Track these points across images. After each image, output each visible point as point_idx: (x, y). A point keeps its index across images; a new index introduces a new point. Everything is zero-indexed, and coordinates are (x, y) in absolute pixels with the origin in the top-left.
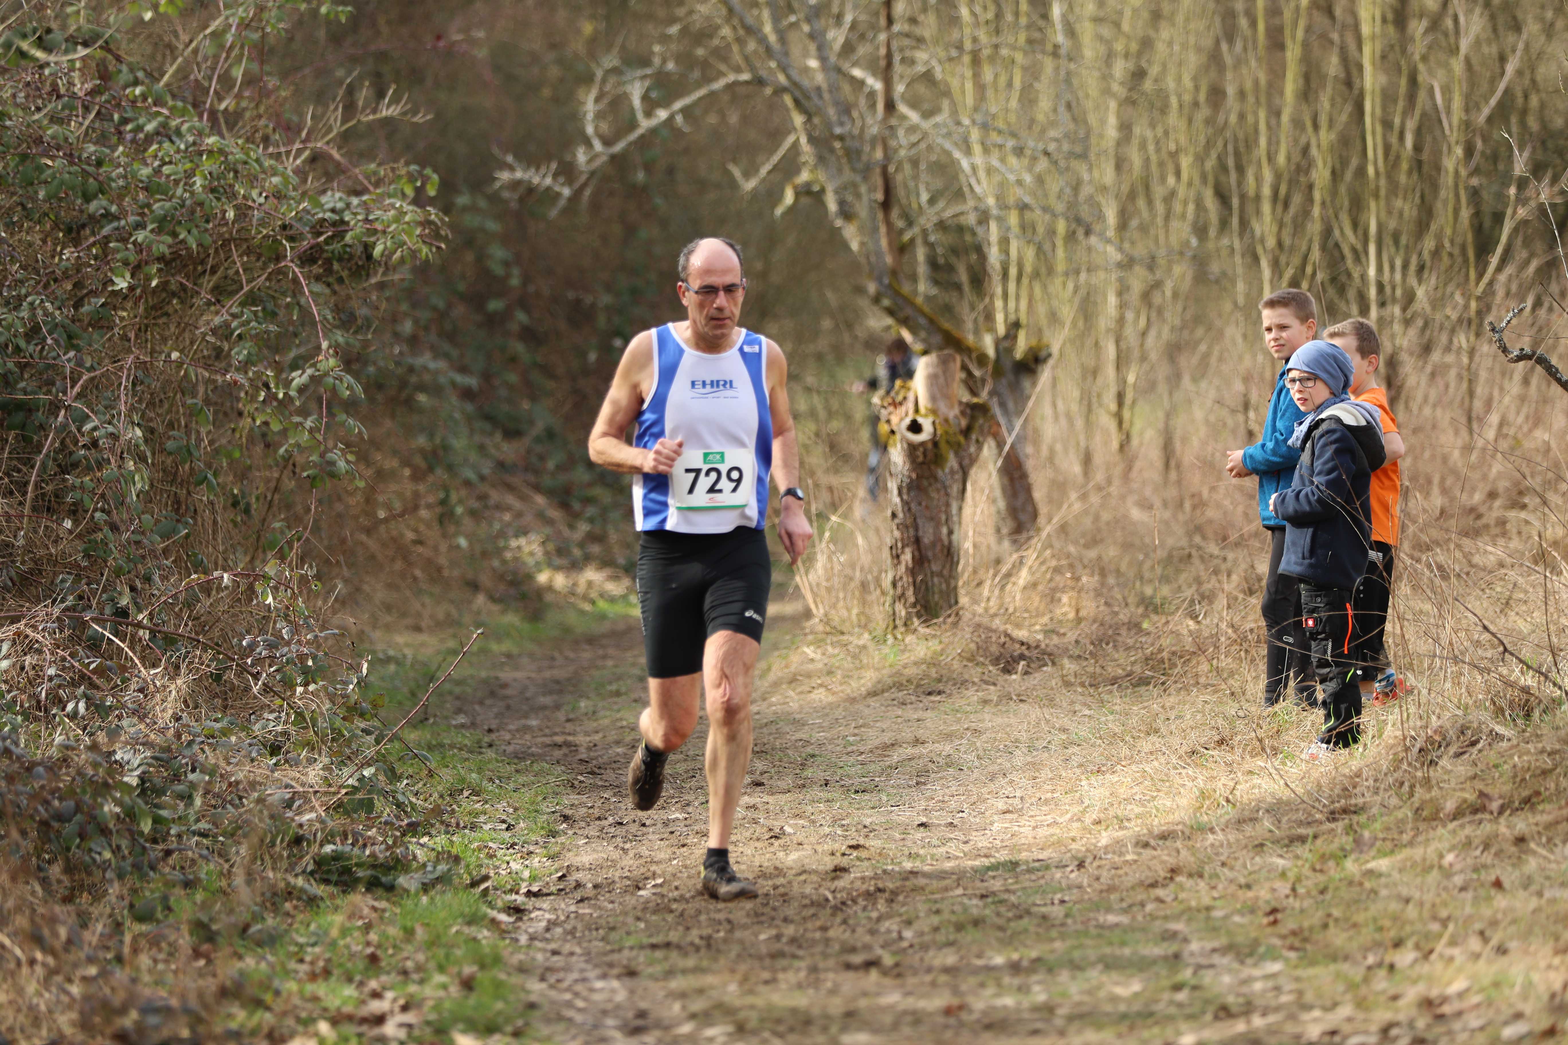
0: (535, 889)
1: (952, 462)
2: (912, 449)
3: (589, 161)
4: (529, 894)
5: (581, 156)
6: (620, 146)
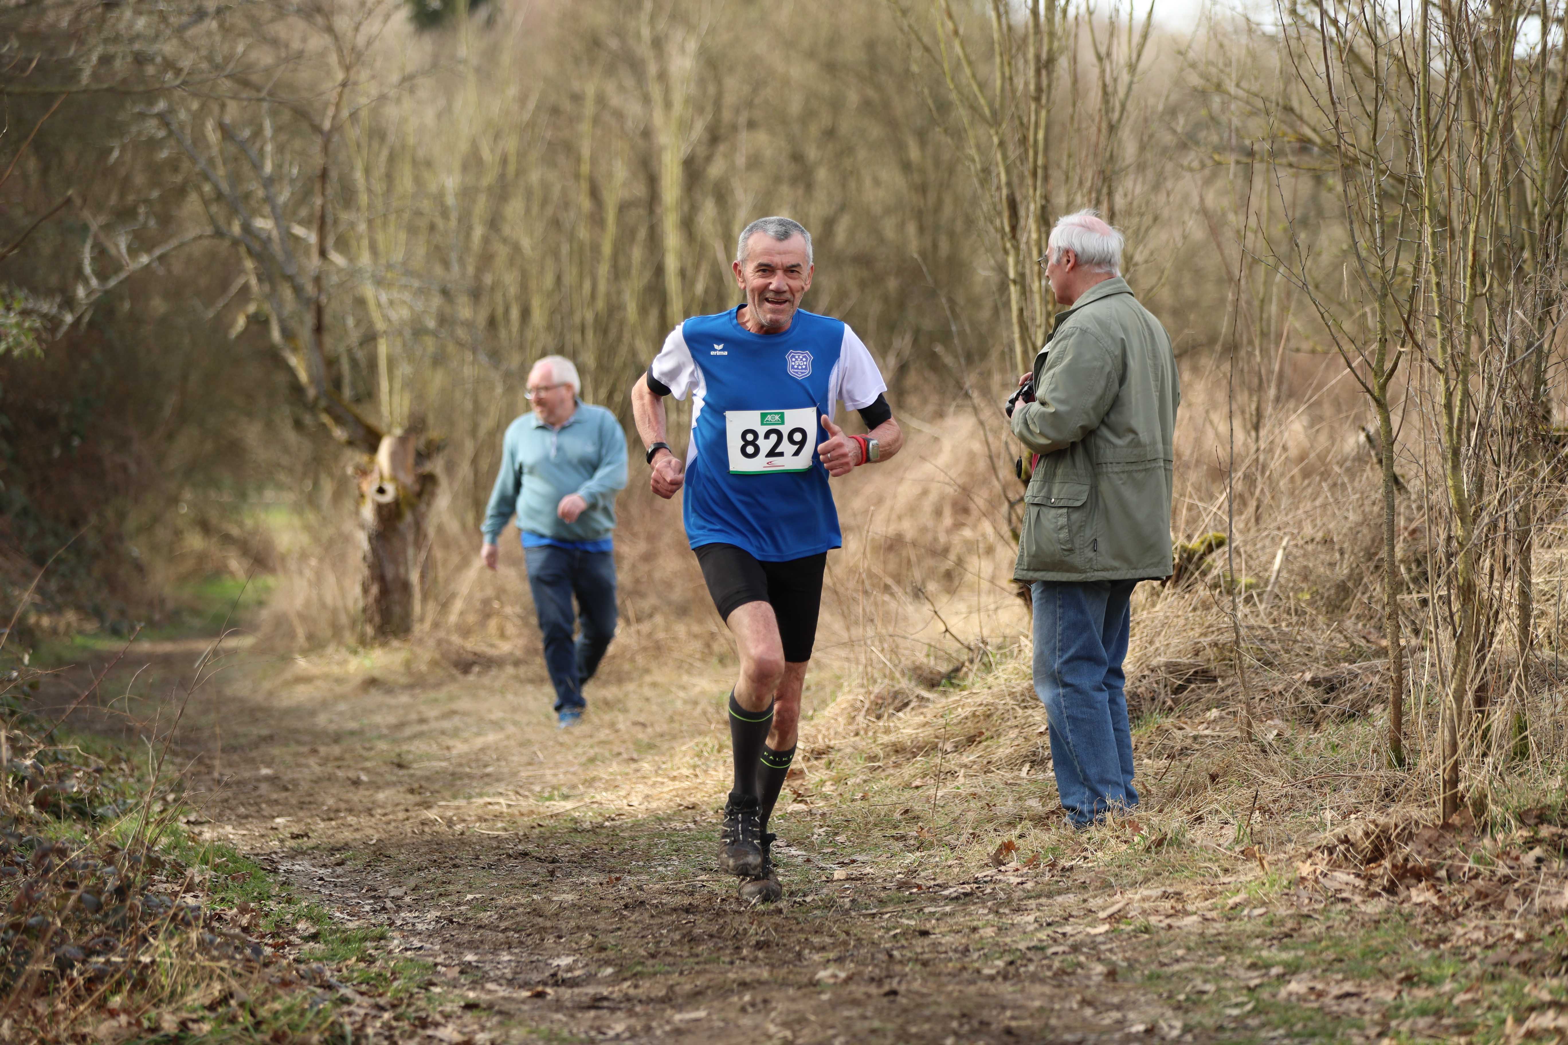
1: (408, 517)
2: (380, 508)
3: (88, 295)
5: (81, 292)
6: (112, 283)
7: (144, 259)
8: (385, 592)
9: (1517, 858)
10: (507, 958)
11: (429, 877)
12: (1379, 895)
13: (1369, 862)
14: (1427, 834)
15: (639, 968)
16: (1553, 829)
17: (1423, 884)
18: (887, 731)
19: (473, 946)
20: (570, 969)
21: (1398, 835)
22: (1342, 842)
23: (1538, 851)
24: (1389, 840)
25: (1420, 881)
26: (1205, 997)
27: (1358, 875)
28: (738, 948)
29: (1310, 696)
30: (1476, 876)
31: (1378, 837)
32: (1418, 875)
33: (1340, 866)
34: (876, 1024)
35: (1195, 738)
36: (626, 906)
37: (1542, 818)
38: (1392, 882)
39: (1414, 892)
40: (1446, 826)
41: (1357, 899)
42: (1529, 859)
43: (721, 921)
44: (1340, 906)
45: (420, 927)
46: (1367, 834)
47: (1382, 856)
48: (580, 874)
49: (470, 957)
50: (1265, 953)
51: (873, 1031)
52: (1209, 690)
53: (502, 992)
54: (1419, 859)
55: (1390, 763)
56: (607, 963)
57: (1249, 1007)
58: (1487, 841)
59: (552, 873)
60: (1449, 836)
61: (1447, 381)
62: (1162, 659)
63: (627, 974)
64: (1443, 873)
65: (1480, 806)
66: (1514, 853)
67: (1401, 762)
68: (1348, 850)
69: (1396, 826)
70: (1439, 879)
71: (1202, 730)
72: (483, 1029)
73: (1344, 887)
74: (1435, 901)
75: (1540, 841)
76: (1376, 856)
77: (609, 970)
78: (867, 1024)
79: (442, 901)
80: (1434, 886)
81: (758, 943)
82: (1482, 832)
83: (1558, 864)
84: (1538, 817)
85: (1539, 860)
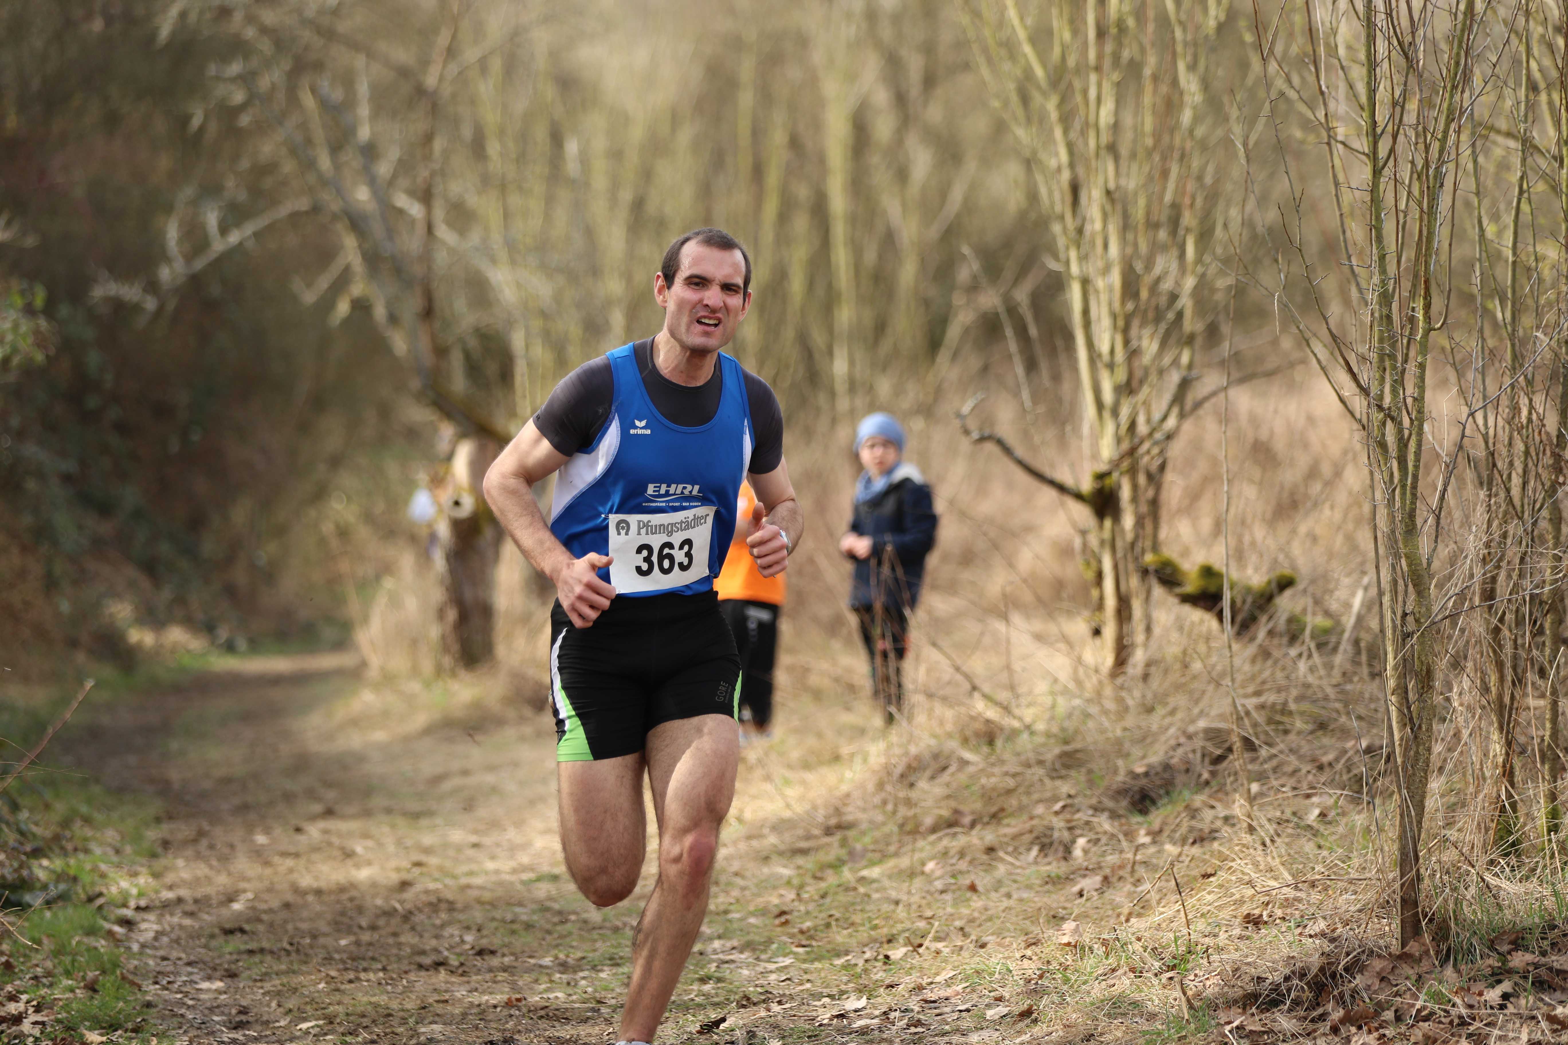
0: (143, 903)
1: (487, 536)
2: (456, 523)
3: (173, 278)
4: (138, 909)
5: (165, 274)
6: (199, 264)
7: (234, 238)
8: (463, 618)
9: (1481, 994)
14: (1378, 965)
16: (1529, 957)
17: (1366, 1027)
21: (1347, 965)
23: (1506, 986)
24: (1335, 973)
30: (1427, 1018)
31: (1322, 969)
37: (1518, 944)
38: (1334, 1025)
39: (1354, 1036)
40: (1403, 955)
42: (1493, 995)
54: (1367, 995)
58: (1448, 973)
60: (1404, 967)
61: (1400, 430)
62: (1202, 724)
64: (1390, 1014)
65: (1442, 932)
66: (1477, 988)
69: (1347, 955)
70: (1384, 1021)
75: (1510, 972)
80: (1378, 1029)
82: (1444, 962)
83: (1526, 1001)
84: (1511, 943)
85: (1505, 996)
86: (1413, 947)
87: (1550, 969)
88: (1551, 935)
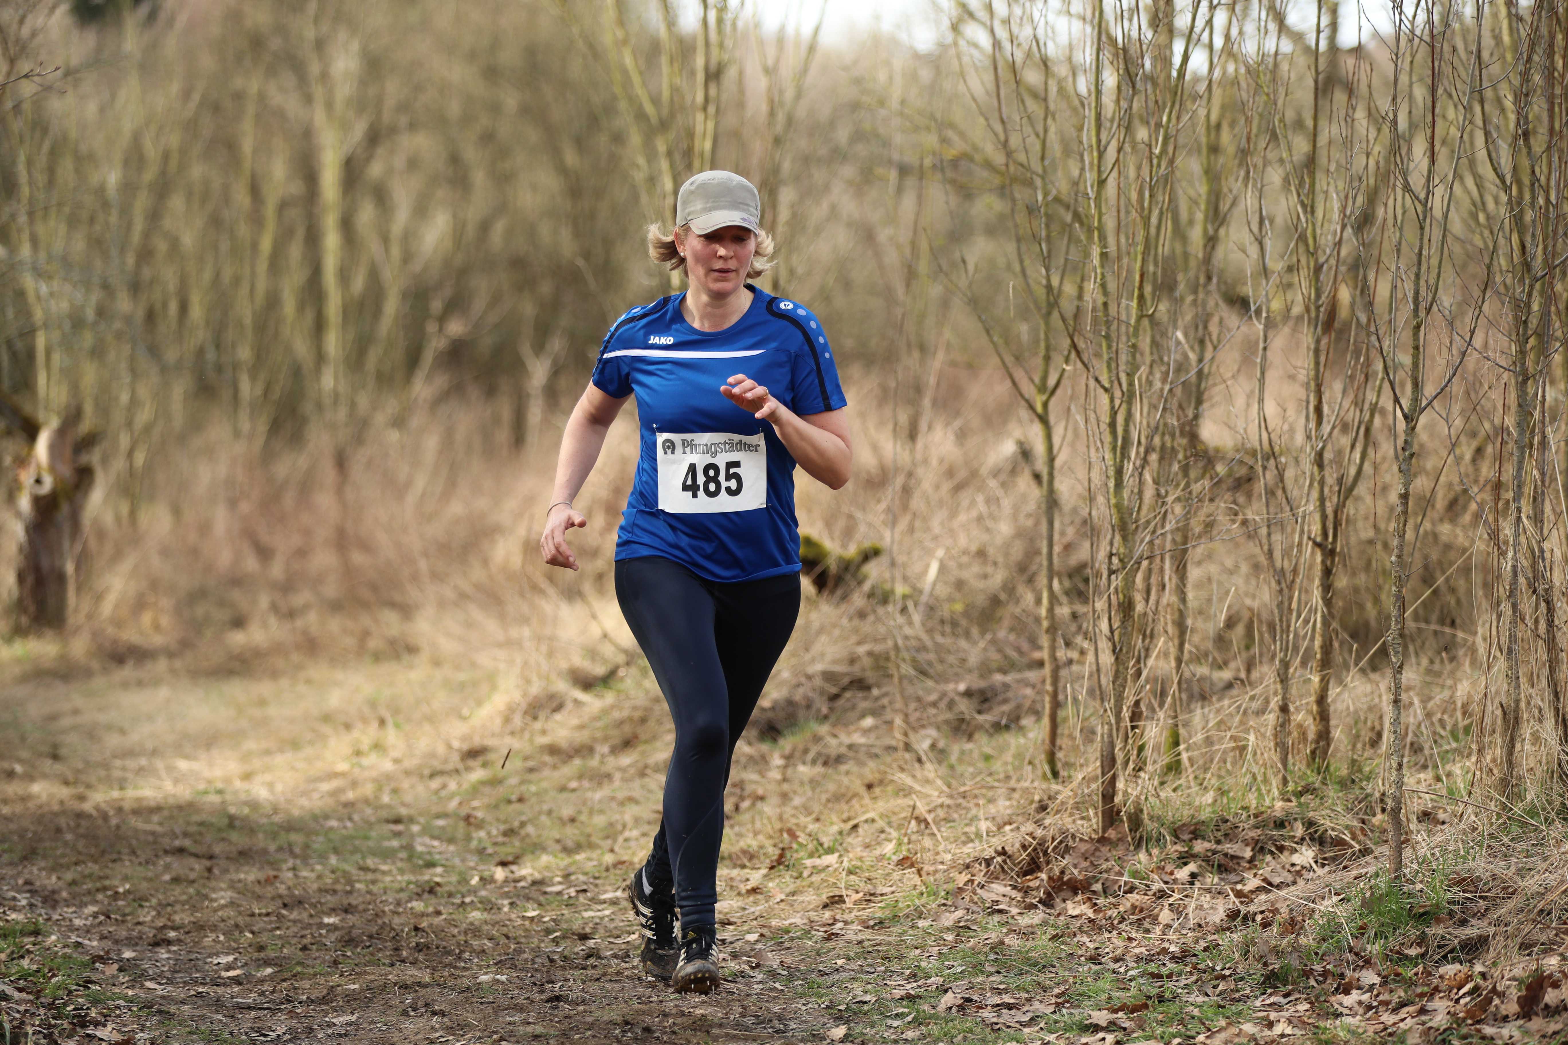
1: (65, 509)
2: (36, 499)
8: (40, 583)
9: (1172, 873)
10: (165, 956)
11: (87, 872)
12: (1036, 907)
13: (1026, 874)
14: (1083, 847)
15: (299, 969)
16: (1207, 845)
17: (1079, 897)
18: (544, 732)
19: (131, 942)
20: (229, 968)
21: (1055, 848)
22: (999, 854)
23: (1192, 867)
24: (1045, 853)
25: (1076, 894)
26: (866, 1008)
27: (1014, 888)
28: (397, 949)
29: (964, 706)
30: (1131, 890)
31: (1035, 849)
32: (1075, 888)
33: (997, 878)
34: (539, 1029)
35: (850, 747)
36: (285, 906)
37: (1196, 834)
38: (1048, 894)
39: (1069, 905)
40: (1102, 840)
41: (1014, 911)
42: (1183, 874)
43: (380, 922)
44: (997, 918)
45: (78, 922)
46: (1024, 847)
47: (1039, 869)
48: (237, 871)
49: (128, 954)
50: (923, 964)
51: (536, 1037)
52: (865, 699)
53: (160, 990)
54: (1076, 872)
55: (1044, 776)
56: (267, 963)
57: (909, 1018)
58: (1142, 856)
59: (209, 870)
60: (1105, 849)
61: (1112, 400)
62: (818, 668)
63: (287, 975)
64: (1097, 887)
65: (1136, 821)
66: (1169, 868)
67: (1055, 774)
68: (1005, 861)
69: (1053, 839)
70: (1094, 892)
71: (858, 739)
72: (143, 1028)
73: (1000, 898)
74: (1090, 914)
75: (1194, 856)
76: (1032, 867)
77: (269, 970)
78: (529, 1029)
79: (100, 896)
80: (1090, 899)
81: (418, 944)
82: (1138, 847)
83: (1212, 879)
84: (1192, 832)
85: (1193, 875)
86: (1111, 834)
87: (1226, 855)
88: (1223, 827)
